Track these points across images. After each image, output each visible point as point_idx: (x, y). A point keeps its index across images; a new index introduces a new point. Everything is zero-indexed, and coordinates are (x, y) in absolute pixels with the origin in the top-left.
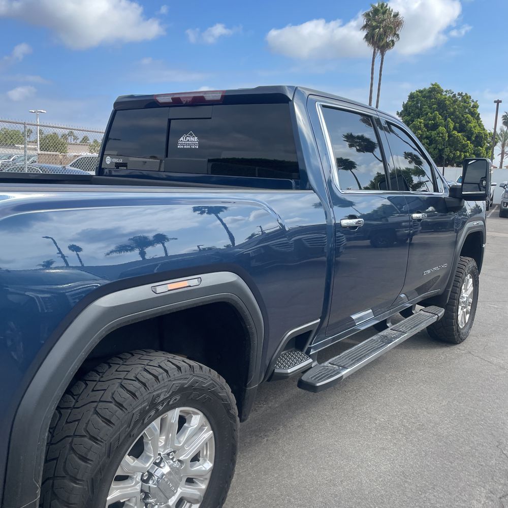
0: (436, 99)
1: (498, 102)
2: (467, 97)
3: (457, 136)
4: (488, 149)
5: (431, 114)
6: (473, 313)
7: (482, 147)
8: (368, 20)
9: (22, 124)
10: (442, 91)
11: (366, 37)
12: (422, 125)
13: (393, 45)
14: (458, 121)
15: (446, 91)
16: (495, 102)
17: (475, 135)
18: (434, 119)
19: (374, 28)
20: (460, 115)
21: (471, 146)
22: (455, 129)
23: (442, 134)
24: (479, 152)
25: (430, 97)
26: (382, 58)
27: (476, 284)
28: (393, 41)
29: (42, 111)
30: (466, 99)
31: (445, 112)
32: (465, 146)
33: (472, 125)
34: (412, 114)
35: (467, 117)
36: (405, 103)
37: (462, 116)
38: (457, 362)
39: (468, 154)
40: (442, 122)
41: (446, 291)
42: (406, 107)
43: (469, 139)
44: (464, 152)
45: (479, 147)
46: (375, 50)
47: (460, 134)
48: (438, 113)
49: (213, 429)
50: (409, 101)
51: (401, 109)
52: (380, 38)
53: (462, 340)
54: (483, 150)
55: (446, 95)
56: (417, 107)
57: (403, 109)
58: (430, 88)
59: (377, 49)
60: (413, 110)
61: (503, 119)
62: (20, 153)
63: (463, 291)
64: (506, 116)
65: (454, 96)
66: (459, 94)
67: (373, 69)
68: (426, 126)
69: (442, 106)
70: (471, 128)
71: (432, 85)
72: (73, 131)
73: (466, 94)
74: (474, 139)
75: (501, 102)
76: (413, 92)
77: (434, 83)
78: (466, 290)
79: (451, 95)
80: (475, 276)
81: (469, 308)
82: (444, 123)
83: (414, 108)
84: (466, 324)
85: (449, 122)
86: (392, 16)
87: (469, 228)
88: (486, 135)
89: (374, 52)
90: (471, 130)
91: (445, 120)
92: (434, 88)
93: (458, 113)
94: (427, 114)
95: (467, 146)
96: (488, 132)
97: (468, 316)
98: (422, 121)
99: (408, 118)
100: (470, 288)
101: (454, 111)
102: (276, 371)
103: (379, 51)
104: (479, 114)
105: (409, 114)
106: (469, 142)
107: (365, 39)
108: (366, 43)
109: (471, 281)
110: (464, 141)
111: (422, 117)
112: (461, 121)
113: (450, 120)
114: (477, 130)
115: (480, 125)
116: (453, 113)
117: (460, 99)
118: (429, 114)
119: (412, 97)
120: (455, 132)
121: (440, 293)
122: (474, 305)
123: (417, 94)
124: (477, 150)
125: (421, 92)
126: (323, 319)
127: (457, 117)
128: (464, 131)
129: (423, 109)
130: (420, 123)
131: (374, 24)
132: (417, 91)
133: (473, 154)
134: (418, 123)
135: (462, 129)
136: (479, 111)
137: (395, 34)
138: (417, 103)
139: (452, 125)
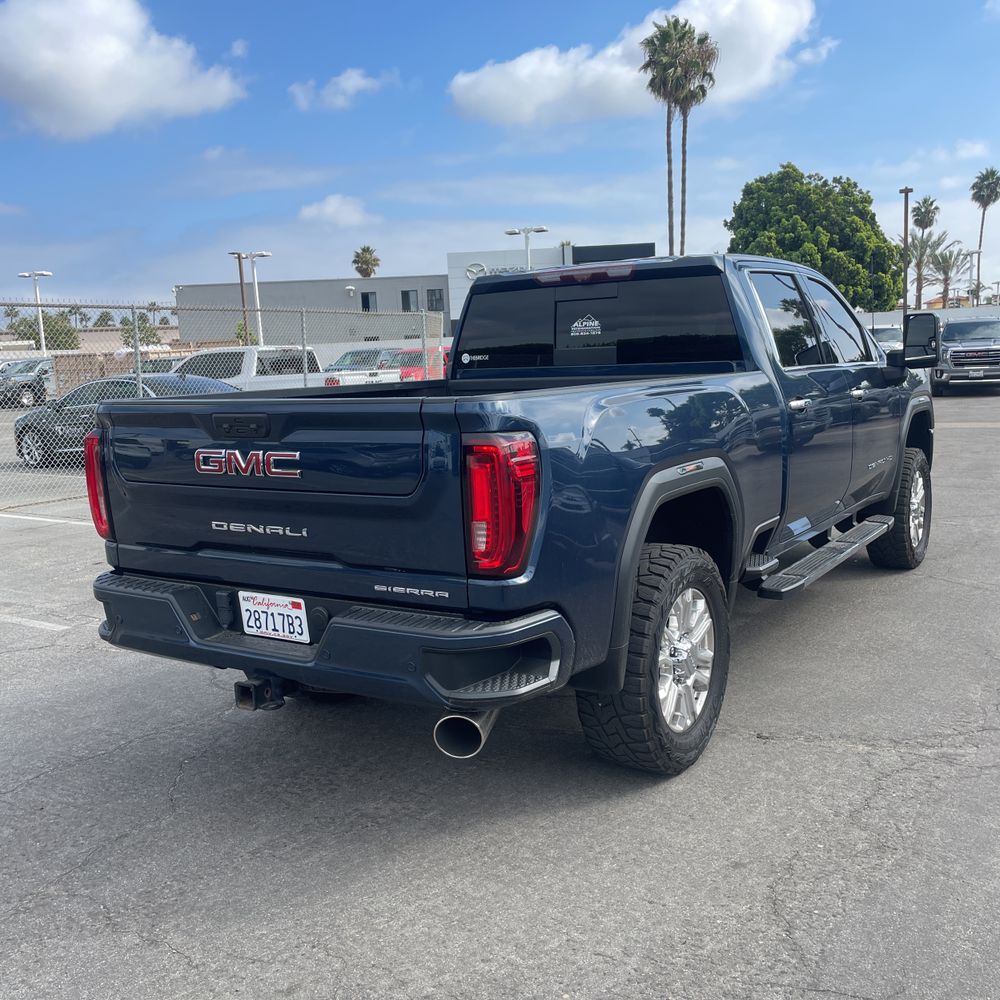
0: (792, 192)
1: (906, 192)
2: (849, 185)
3: (838, 258)
4: (896, 275)
5: (788, 220)
6: (926, 526)
7: (885, 272)
8: (653, 52)
9: (129, 308)
10: (802, 176)
11: (652, 84)
12: (774, 242)
13: (704, 95)
14: (837, 229)
15: (810, 177)
16: (901, 191)
17: (870, 253)
18: (794, 229)
19: (665, 68)
20: (839, 219)
21: (864, 273)
22: (831, 244)
23: (811, 255)
24: (880, 283)
25: (781, 191)
26: (685, 122)
27: (927, 486)
28: (702, 88)
29: (45, 273)
30: (848, 188)
31: (811, 215)
32: (853, 274)
33: (863, 234)
34: (752, 223)
35: (853, 222)
36: (738, 202)
37: (844, 219)
38: (916, 587)
39: (859, 289)
40: (807, 234)
41: (892, 494)
42: (738, 210)
43: (860, 260)
44: (853, 286)
45: (880, 273)
46: (669, 107)
47: (842, 254)
48: (799, 217)
49: (712, 618)
50: (743, 200)
51: (730, 216)
52: (679, 84)
53: (918, 563)
54: (887, 278)
55: (810, 183)
56: (759, 210)
57: (734, 215)
58: (780, 173)
59: (673, 105)
60: (752, 216)
61: (914, 216)
62: (14, 357)
63: (913, 495)
64: (918, 208)
65: (825, 184)
66: (835, 180)
67: (669, 144)
68: (780, 242)
69: (803, 203)
70: (863, 240)
71: (783, 167)
72: (108, 310)
73: (848, 179)
74: (868, 260)
75: (911, 190)
76: (750, 183)
77: (785, 164)
78: (916, 494)
79: (820, 183)
80: (925, 473)
81: (922, 519)
82: (811, 236)
83: (753, 212)
84: (920, 543)
85: (819, 232)
86: (696, 41)
87: (914, 407)
88: (890, 250)
89: (669, 112)
90: (862, 245)
91: (813, 230)
92: (787, 172)
93: (834, 215)
94: (779, 221)
95: (858, 273)
96: (894, 243)
97: (921, 531)
98: (773, 234)
99: (745, 231)
100: (921, 492)
101: (828, 212)
102: (748, 569)
103: (678, 108)
104: (874, 215)
105: (746, 224)
106: (860, 266)
107: (650, 89)
108: (653, 96)
109: (921, 481)
110: (850, 265)
111: (771, 227)
112: (842, 230)
113: (821, 229)
114: (872, 245)
115: (878, 234)
116: (825, 217)
117: (837, 190)
118: (784, 220)
119: (748, 191)
120: (832, 250)
121: (885, 498)
122: (927, 515)
123: (758, 186)
124: (876, 279)
125: (763, 180)
126: (781, 515)
127: (834, 223)
128: (851, 248)
129: (772, 214)
130: (770, 238)
131: (665, 60)
132: (757, 181)
133: (870, 287)
134: (766, 240)
135: (845, 244)
136: (872, 208)
137: (705, 74)
138: (759, 202)
139: (825, 238)
